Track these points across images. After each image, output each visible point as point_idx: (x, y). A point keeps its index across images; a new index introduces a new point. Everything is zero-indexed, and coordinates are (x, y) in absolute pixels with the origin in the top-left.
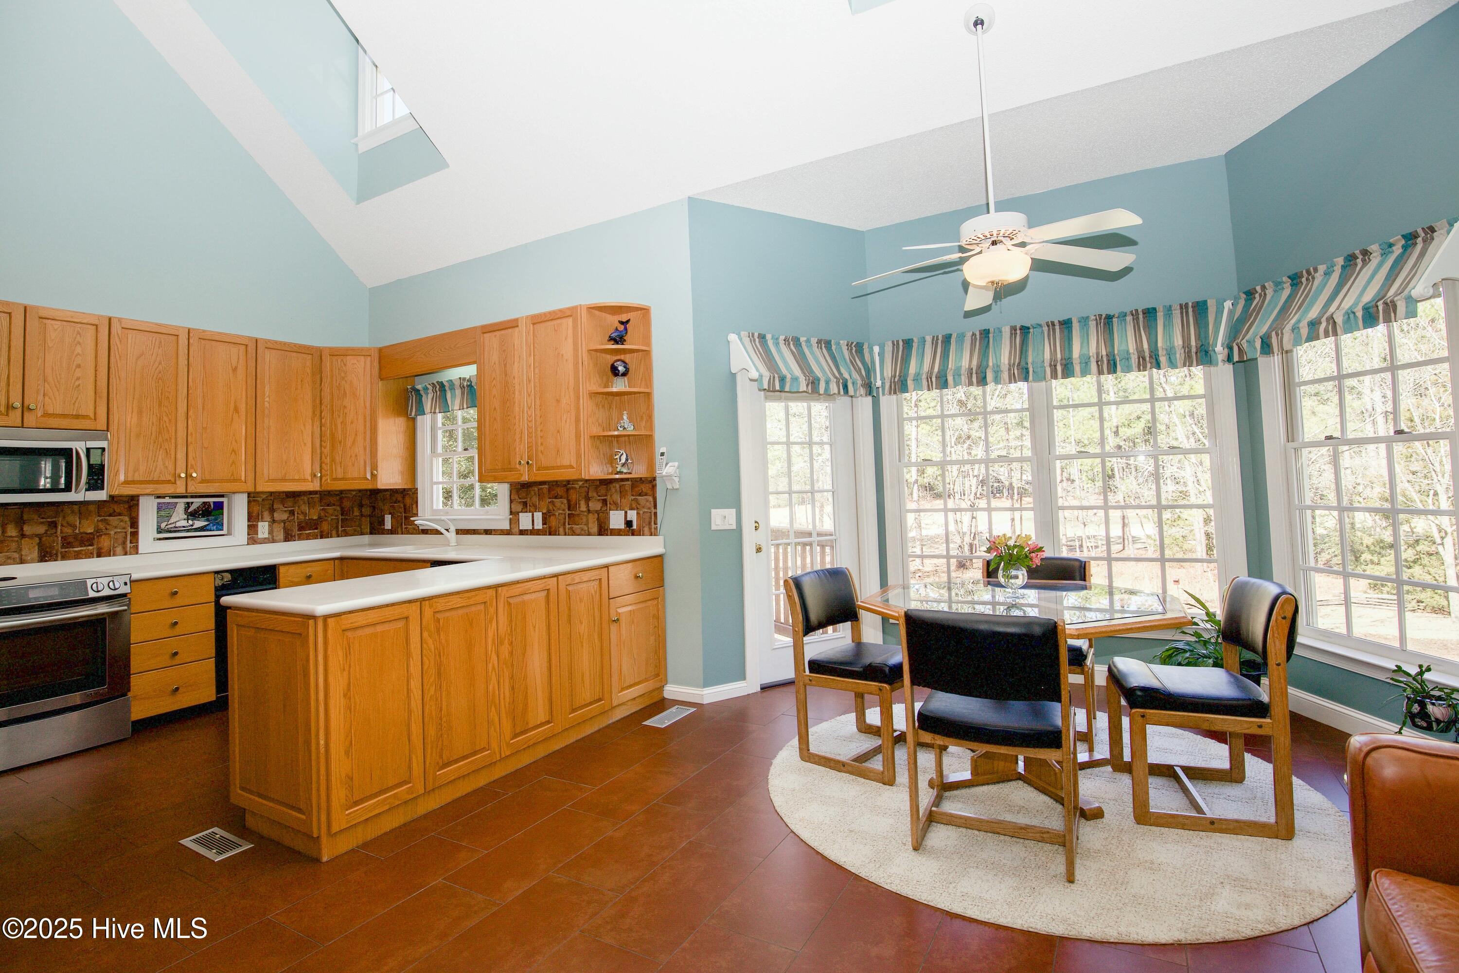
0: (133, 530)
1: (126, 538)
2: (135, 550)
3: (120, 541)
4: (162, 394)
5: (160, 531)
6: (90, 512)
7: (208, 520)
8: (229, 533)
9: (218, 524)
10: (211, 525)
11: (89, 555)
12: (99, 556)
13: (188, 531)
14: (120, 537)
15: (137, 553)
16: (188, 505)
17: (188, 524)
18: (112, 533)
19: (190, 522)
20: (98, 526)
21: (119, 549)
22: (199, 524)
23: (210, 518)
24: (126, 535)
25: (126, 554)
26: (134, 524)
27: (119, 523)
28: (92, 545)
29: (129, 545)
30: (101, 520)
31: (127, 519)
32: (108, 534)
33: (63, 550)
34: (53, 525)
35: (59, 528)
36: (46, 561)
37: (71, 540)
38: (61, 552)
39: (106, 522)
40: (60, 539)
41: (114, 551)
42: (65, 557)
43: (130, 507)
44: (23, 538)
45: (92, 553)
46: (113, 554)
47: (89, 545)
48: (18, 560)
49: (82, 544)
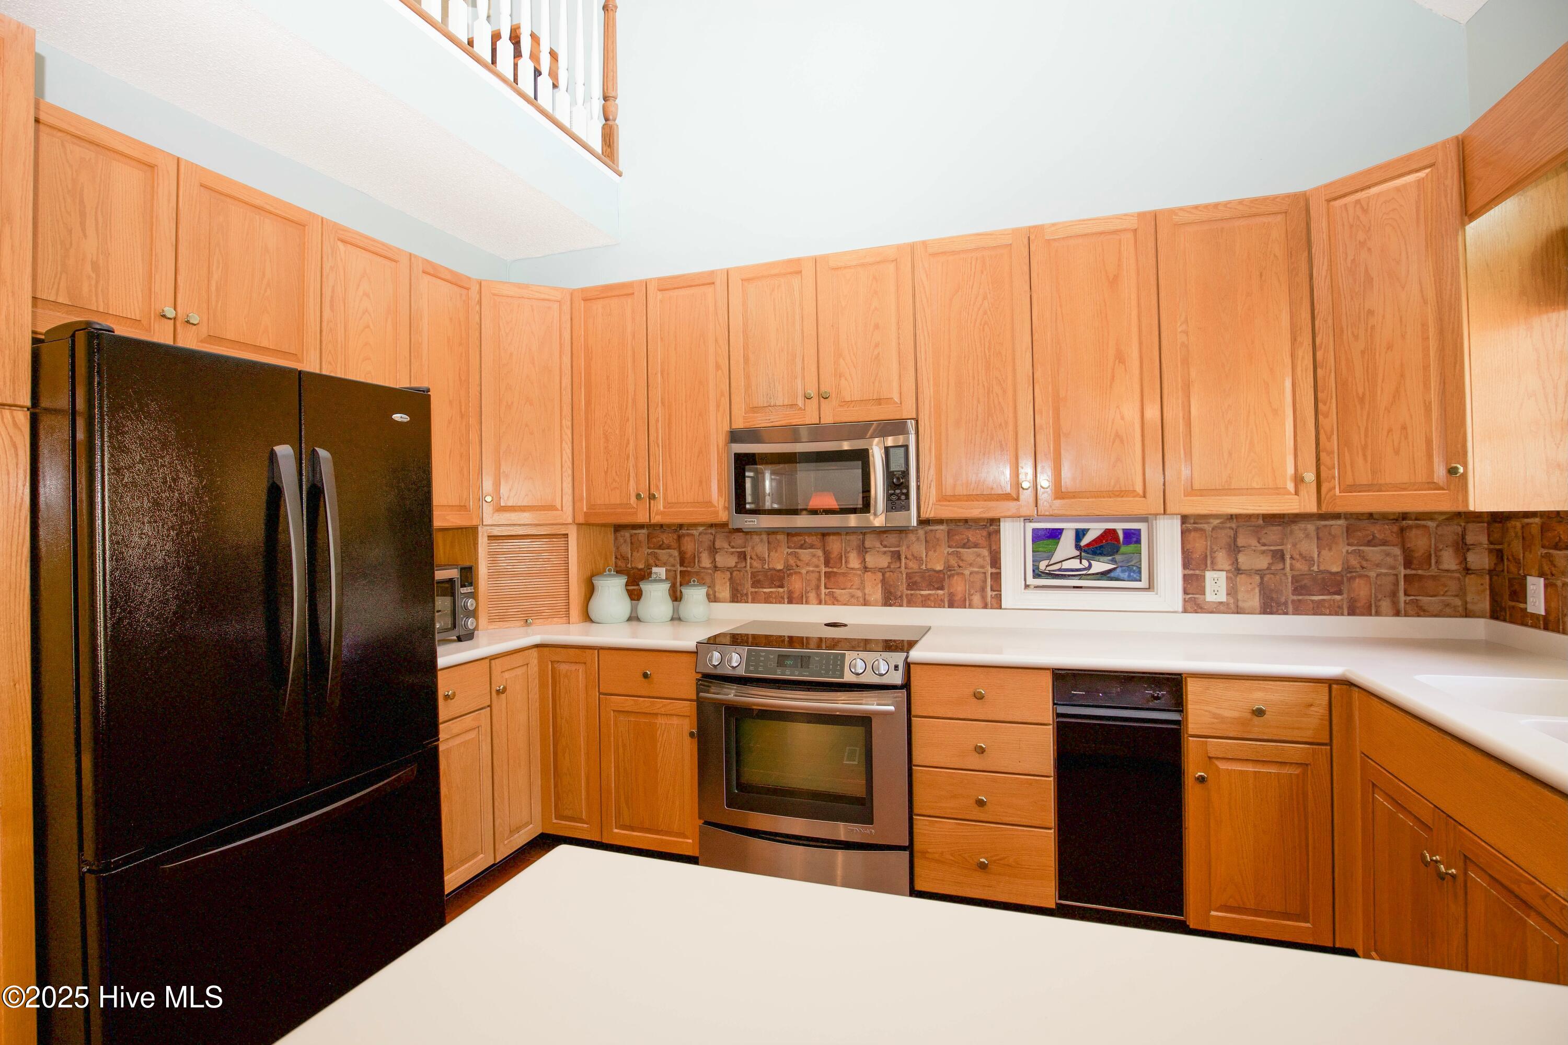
0: (994, 570)
1: (985, 581)
2: (997, 603)
3: (978, 585)
4: (989, 348)
5: (1037, 574)
6: (938, 540)
7: (1114, 561)
8: (1150, 587)
9: (1129, 569)
10: (1119, 570)
11: (939, 604)
12: (951, 605)
13: (1081, 577)
14: (978, 579)
15: (1000, 608)
16: (1080, 534)
17: (1081, 566)
18: (967, 572)
19: (1085, 563)
20: (949, 561)
21: (976, 599)
22: (1099, 566)
23: (1118, 557)
24: (985, 577)
25: (985, 607)
26: (996, 561)
27: (976, 557)
28: (942, 588)
29: (989, 593)
30: (952, 553)
31: (985, 552)
32: (962, 574)
33: (909, 592)
34: (896, 556)
35: (903, 560)
36: (890, 605)
37: (917, 579)
38: (907, 595)
39: (959, 556)
40: (904, 576)
41: (970, 600)
42: (911, 603)
43: (990, 534)
44: (866, 571)
45: (942, 601)
46: (970, 605)
47: (938, 589)
48: (861, 600)
49: (931, 586)
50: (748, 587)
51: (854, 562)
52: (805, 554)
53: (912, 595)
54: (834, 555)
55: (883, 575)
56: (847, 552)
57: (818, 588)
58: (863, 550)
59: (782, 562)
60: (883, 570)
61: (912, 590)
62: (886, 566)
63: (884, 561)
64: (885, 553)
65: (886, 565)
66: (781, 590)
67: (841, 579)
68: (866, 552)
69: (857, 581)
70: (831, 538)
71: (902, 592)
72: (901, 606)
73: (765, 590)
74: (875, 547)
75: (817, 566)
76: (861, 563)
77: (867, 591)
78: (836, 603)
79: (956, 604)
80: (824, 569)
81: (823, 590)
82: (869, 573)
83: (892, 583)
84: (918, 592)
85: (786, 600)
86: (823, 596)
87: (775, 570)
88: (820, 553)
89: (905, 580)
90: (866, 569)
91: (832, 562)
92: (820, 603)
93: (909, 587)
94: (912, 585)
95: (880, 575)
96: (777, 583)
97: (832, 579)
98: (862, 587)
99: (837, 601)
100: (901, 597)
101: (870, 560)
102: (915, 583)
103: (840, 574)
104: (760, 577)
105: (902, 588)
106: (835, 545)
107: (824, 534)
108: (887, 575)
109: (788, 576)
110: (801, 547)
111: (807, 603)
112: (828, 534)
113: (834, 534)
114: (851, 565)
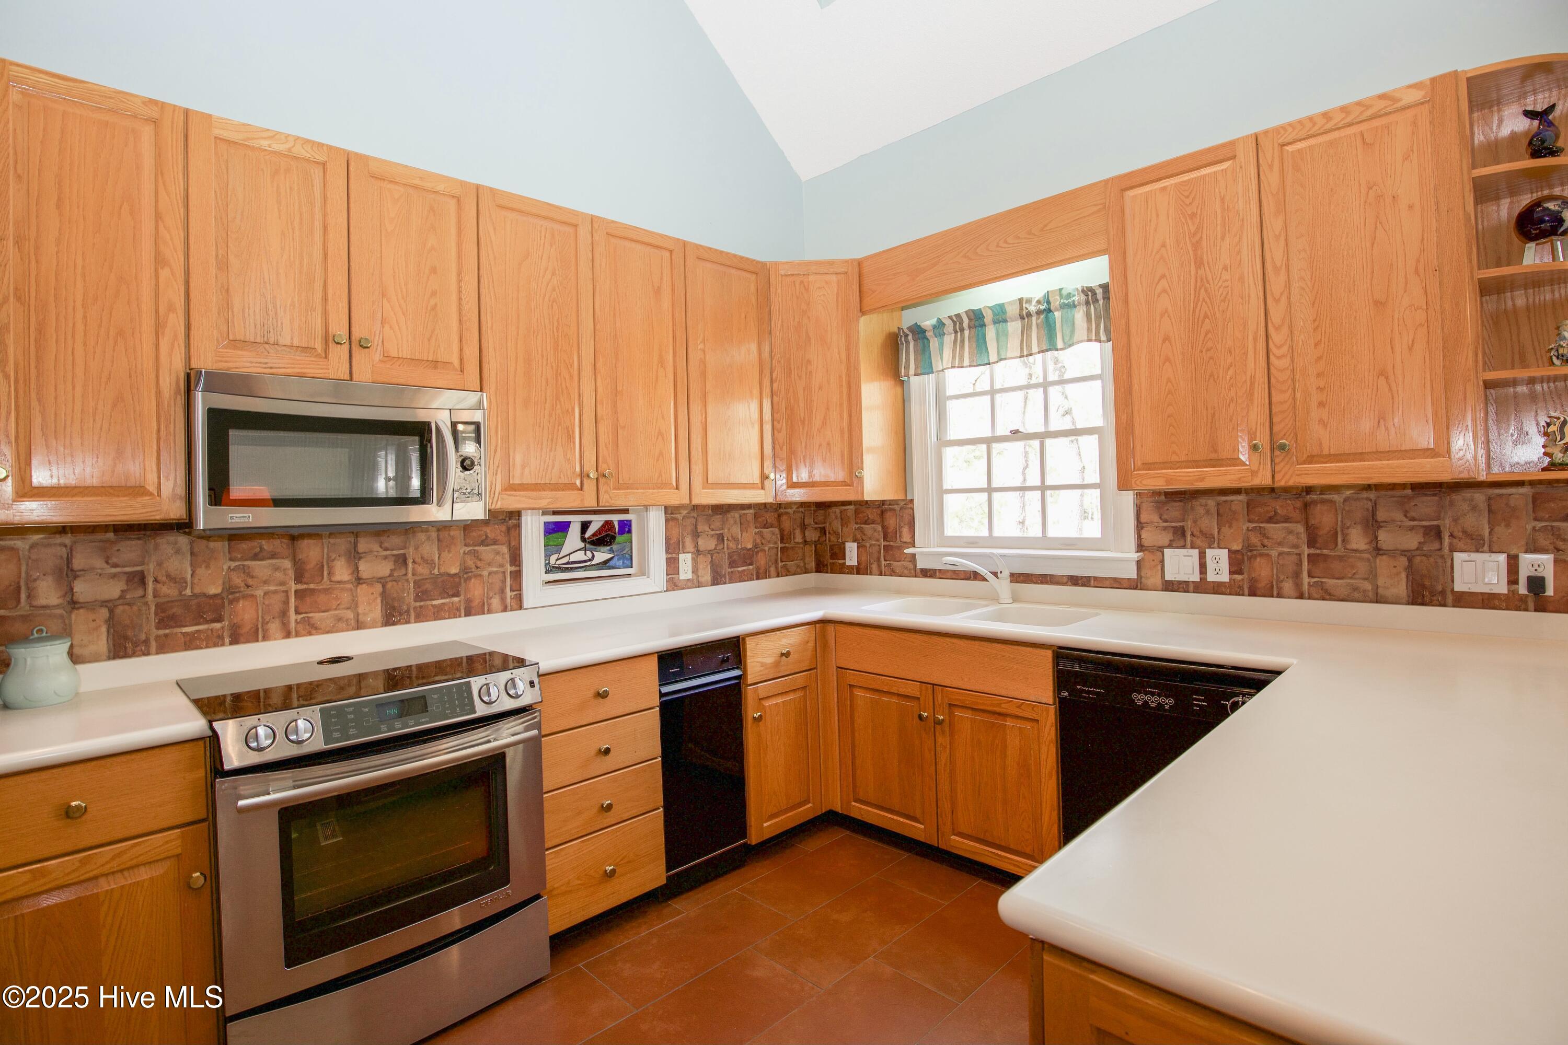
0: (513, 568)
1: (504, 581)
2: (519, 604)
3: (498, 586)
5: (549, 569)
6: (454, 539)
7: (611, 551)
9: (622, 557)
10: (616, 559)
11: (454, 614)
12: (468, 613)
14: (497, 579)
15: (520, 608)
16: (585, 526)
17: (588, 558)
18: (485, 573)
20: (465, 562)
21: (496, 602)
22: (601, 556)
23: (614, 547)
24: (506, 577)
25: (506, 609)
26: (516, 558)
27: (494, 555)
28: (457, 595)
29: (509, 594)
30: (470, 552)
31: (504, 549)
32: (480, 575)
33: (418, 604)
34: (401, 560)
35: (410, 566)
36: (394, 624)
37: (428, 586)
38: (415, 608)
39: (476, 555)
40: (412, 585)
41: (489, 605)
42: (421, 617)
43: (509, 529)
44: (359, 583)
45: (458, 609)
46: (488, 610)
47: (453, 596)
48: (353, 623)
49: (445, 593)
50: (150, 628)
51: (342, 572)
52: (261, 568)
53: (421, 607)
54: (311, 565)
55: (384, 586)
56: (330, 560)
57: (284, 614)
58: (354, 556)
59: (221, 582)
60: (382, 581)
61: (421, 601)
62: (387, 575)
63: (384, 569)
64: (386, 557)
65: (387, 572)
66: (217, 625)
67: (322, 598)
68: (360, 558)
69: (346, 597)
70: (305, 543)
71: (409, 606)
72: (408, 622)
73: (185, 630)
74: (371, 551)
75: (282, 584)
76: (353, 573)
77: (360, 610)
78: (314, 632)
79: (473, 612)
80: (293, 586)
81: (293, 617)
82: (364, 586)
83: (395, 595)
84: (429, 603)
85: (227, 641)
86: (293, 625)
87: (205, 595)
88: (287, 564)
89: (412, 590)
90: (359, 580)
91: (307, 575)
92: (288, 635)
93: (418, 598)
94: (423, 594)
95: (379, 588)
96: (209, 616)
97: (308, 600)
98: (354, 605)
99: (316, 628)
100: (408, 611)
101: (366, 568)
102: (425, 592)
103: (319, 591)
104: (174, 610)
105: (409, 599)
106: (311, 551)
107: (294, 536)
108: (389, 585)
109: (231, 602)
110: (255, 557)
111: (265, 638)
112: (302, 536)
113: (310, 536)
114: (337, 578)
